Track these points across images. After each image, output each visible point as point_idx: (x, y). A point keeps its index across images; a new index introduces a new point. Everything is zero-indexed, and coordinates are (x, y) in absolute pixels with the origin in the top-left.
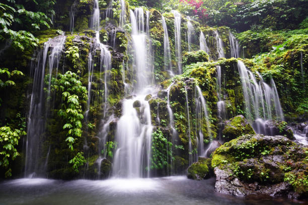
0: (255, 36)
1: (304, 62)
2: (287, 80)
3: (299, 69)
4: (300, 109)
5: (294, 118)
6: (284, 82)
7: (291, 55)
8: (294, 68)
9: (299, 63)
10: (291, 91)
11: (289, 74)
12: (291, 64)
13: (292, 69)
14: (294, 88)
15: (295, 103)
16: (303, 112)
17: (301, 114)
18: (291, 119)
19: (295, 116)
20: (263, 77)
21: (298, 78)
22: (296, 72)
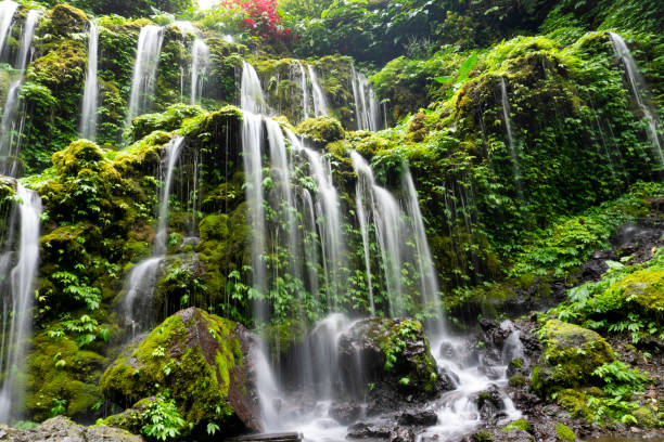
0: (412, 70)
1: (513, 110)
2: (461, 175)
3: (500, 132)
4: (520, 267)
5: (496, 302)
6: (452, 180)
7: (472, 94)
8: (487, 134)
9: (500, 114)
10: (484, 207)
11: (471, 152)
12: (476, 120)
13: (479, 136)
14: (492, 196)
15: (507, 247)
16: (529, 279)
17: (524, 287)
18: (487, 306)
19: (502, 293)
20: (376, 169)
21: (502, 166)
22: (494, 145)
